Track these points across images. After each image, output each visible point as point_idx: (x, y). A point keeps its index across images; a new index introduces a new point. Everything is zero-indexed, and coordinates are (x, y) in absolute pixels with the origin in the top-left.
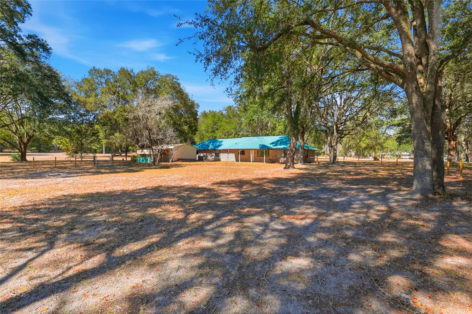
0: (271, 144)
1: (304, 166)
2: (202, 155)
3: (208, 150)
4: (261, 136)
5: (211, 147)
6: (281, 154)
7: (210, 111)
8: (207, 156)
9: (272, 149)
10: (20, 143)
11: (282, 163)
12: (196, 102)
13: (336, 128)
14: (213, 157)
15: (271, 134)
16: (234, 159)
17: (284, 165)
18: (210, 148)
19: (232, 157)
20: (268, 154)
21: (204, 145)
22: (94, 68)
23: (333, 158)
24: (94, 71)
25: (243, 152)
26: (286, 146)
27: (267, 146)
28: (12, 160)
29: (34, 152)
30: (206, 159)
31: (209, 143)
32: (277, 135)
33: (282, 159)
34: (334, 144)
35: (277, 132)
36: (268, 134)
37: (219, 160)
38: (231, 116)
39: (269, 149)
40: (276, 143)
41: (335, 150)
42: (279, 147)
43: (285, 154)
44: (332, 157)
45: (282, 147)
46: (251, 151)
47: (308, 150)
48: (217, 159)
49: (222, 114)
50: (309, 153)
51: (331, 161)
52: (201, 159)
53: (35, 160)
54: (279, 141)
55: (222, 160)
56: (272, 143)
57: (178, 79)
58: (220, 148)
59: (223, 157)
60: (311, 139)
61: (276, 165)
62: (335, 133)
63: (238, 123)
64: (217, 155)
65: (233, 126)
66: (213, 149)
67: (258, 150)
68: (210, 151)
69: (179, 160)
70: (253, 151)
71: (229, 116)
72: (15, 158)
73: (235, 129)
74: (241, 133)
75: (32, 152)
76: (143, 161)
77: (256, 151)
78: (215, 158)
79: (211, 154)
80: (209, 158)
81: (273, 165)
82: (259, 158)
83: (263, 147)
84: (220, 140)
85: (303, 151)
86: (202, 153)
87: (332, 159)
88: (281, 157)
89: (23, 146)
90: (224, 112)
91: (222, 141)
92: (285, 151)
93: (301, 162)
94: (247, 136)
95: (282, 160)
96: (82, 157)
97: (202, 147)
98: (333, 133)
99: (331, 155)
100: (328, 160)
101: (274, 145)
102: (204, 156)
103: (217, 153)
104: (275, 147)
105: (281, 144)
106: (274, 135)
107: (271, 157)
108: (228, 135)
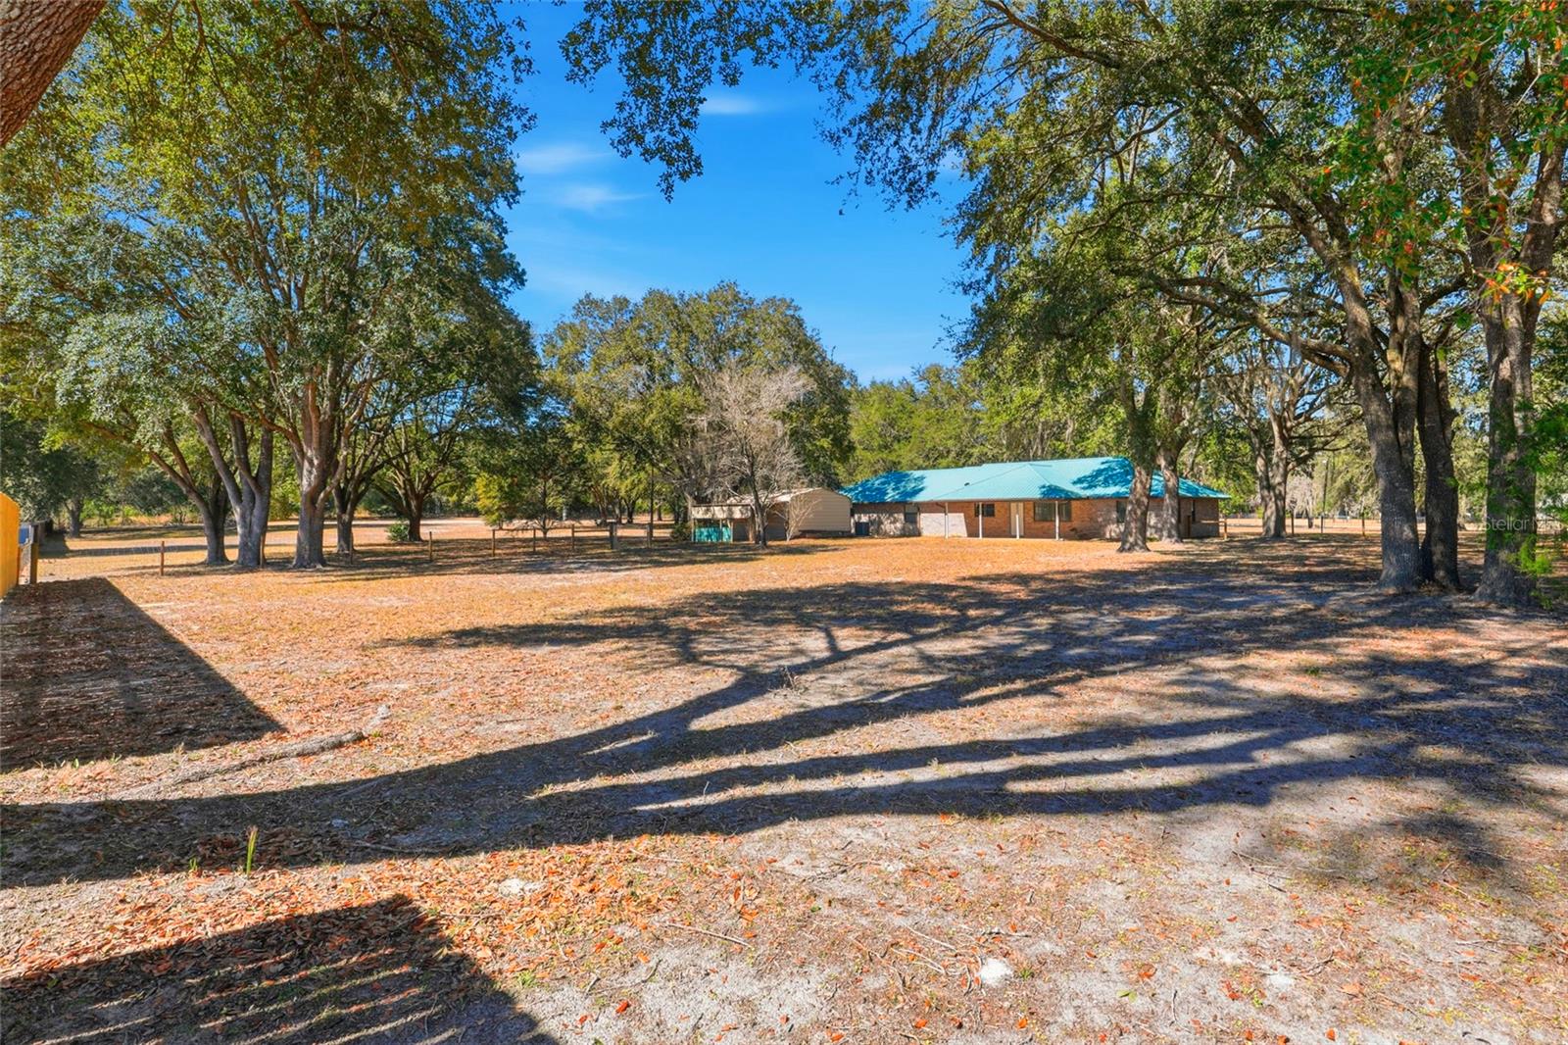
0: (1075, 483)
1: (1179, 547)
2: (864, 519)
3: (884, 503)
4: (1043, 459)
5: (891, 495)
6: (1109, 511)
7: (873, 383)
8: (881, 523)
9: (1080, 499)
10: (406, 494)
11: (1112, 540)
12: (847, 368)
13: (1281, 432)
14: (899, 525)
15: (1074, 450)
16: (962, 531)
17: (1119, 545)
18: (888, 498)
19: (956, 523)
20: (1067, 515)
21: (869, 489)
22: (588, 296)
23: (1276, 522)
24: (588, 305)
25: (988, 508)
26: (1123, 490)
27: (1062, 491)
28: (390, 538)
29: (386, 518)
30: (878, 533)
31: (883, 483)
32: (1094, 455)
33: (1113, 527)
34: (1278, 479)
35: (1092, 443)
36: (1063, 451)
37: (919, 535)
38: (944, 399)
39: (1068, 499)
40: (1091, 480)
41: (1281, 497)
42: (1100, 491)
43: (1121, 511)
44: (1273, 518)
45: (1111, 490)
46: (1013, 505)
47: (1196, 500)
48: (911, 531)
49: (912, 393)
50: (1199, 508)
51: (1267, 531)
52: (862, 531)
53: (434, 538)
54: (1099, 472)
55: (925, 533)
56: (1080, 481)
57: (797, 309)
58: (920, 498)
59: (928, 522)
60: (1206, 466)
61: (1095, 544)
62: (1279, 447)
63: (966, 420)
64: (911, 519)
65: (949, 428)
66: (897, 503)
67: (1035, 503)
68: (890, 508)
69: (803, 534)
70: (1021, 505)
71: (936, 398)
72: (397, 531)
73: (958, 438)
74: (976, 451)
75: (381, 518)
76: (709, 536)
77: (1031, 506)
78: (903, 529)
79: (891, 515)
80: (888, 526)
81: (1085, 543)
82: (1038, 525)
83: (1051, 491)
84: (917, 474)
85: (1175, 503)
86: (865, 513)
87: (1272, 524)
88: (1108, 522)
89: (413, 504)
90: (920, 387)
91: (922, 478)
92: (1119, 502)
93: (1170, 536)
94: (995, 460)
95: (1113, 529)
96: (545, 530)
97: (865, 497)
98: (1271, 447)
99: (1269, 513)
100: (1261, 530)
101: (1085, 485)
102: (872, 522)
103: (910, 511)
104: (1089, 493)
105: (1106, 483)
106: (1083, 455)
107: (1076, 524)
108: (934, 459)
